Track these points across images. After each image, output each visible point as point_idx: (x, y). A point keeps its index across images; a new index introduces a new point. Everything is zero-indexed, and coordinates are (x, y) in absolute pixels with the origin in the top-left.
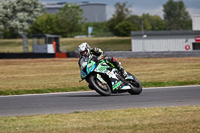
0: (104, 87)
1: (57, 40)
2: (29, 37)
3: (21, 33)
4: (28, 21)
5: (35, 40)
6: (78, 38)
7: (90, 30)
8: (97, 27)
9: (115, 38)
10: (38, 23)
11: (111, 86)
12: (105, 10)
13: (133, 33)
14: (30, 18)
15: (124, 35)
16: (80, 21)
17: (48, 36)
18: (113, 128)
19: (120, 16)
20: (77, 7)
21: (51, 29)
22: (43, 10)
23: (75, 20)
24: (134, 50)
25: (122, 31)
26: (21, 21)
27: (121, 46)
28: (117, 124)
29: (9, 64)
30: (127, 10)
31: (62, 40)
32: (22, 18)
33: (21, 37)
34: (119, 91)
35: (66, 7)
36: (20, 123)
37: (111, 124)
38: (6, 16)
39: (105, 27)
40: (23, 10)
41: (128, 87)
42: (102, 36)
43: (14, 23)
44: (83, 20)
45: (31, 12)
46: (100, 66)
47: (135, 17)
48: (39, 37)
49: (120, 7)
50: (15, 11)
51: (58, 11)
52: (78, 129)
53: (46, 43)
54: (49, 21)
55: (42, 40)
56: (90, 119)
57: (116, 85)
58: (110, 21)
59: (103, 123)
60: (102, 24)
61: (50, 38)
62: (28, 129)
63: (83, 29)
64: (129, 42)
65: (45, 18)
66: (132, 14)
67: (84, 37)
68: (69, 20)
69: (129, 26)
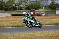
0: (30, 25)
1: (34, 10)
2: (26, 10)
3: (23, 8)
4: (25, 5)
5: (28, 11)
6: (40, 10)
7: (44, 7)
8: (46, 7)
9: (51, 10)
10: (29, 6)
11: (32, 25)
12: (48, 2)
13: (56, 8)
14: (26, 4)
15: (54, 9)
16: (41, 5)
17: (31, 9)
18: (50, 36)
19: (53, 4)
20: (40, 1)
21: (32, 7)
22: (30, 2)
23: (39, 5)
24: (57, 14)
25: (53, 8)
26: (23, 5)
27: (53, 12)
28: (51, 35)
29: (20, 18)
30: (55, 2)
31: (35, 11)
32: (24, 4)
33: (23, 10)
34: (35, 26)
35: (37, 1)
36: (23, 35)
37: (50, 35)
38: (19, 3)
39: (48, 7)
40: (24, 2)
41: (38, 25)
42: (47, 9)
43: (21, 6)
44: (42, 5)
45: (26, 2)
46: (29, 19)
47: (57, 4)
48: (29, 10)
49: (53, 1)
50: (22, 2)
51: (34, 2)
52: (40, 37)
53: (31, 11)
54: (32, 5)
55: (30, 11)
56: (43, 34)
57: (34, 25)
58: (50, 5)
59: (47, 35)
60: (47, 6)
61: (32, 10)
62: (25, 37)
63: (42, 7)
64: (55, 11)
65: (30, 4)
66: (56, 3)
67: (42, 10)
68: (37, 5)
69: (55, 6)
